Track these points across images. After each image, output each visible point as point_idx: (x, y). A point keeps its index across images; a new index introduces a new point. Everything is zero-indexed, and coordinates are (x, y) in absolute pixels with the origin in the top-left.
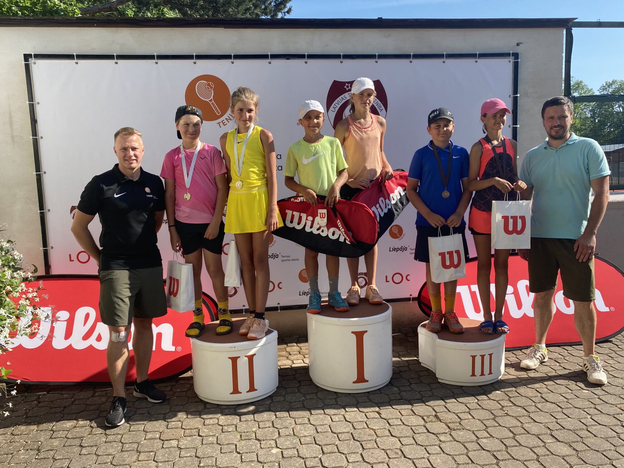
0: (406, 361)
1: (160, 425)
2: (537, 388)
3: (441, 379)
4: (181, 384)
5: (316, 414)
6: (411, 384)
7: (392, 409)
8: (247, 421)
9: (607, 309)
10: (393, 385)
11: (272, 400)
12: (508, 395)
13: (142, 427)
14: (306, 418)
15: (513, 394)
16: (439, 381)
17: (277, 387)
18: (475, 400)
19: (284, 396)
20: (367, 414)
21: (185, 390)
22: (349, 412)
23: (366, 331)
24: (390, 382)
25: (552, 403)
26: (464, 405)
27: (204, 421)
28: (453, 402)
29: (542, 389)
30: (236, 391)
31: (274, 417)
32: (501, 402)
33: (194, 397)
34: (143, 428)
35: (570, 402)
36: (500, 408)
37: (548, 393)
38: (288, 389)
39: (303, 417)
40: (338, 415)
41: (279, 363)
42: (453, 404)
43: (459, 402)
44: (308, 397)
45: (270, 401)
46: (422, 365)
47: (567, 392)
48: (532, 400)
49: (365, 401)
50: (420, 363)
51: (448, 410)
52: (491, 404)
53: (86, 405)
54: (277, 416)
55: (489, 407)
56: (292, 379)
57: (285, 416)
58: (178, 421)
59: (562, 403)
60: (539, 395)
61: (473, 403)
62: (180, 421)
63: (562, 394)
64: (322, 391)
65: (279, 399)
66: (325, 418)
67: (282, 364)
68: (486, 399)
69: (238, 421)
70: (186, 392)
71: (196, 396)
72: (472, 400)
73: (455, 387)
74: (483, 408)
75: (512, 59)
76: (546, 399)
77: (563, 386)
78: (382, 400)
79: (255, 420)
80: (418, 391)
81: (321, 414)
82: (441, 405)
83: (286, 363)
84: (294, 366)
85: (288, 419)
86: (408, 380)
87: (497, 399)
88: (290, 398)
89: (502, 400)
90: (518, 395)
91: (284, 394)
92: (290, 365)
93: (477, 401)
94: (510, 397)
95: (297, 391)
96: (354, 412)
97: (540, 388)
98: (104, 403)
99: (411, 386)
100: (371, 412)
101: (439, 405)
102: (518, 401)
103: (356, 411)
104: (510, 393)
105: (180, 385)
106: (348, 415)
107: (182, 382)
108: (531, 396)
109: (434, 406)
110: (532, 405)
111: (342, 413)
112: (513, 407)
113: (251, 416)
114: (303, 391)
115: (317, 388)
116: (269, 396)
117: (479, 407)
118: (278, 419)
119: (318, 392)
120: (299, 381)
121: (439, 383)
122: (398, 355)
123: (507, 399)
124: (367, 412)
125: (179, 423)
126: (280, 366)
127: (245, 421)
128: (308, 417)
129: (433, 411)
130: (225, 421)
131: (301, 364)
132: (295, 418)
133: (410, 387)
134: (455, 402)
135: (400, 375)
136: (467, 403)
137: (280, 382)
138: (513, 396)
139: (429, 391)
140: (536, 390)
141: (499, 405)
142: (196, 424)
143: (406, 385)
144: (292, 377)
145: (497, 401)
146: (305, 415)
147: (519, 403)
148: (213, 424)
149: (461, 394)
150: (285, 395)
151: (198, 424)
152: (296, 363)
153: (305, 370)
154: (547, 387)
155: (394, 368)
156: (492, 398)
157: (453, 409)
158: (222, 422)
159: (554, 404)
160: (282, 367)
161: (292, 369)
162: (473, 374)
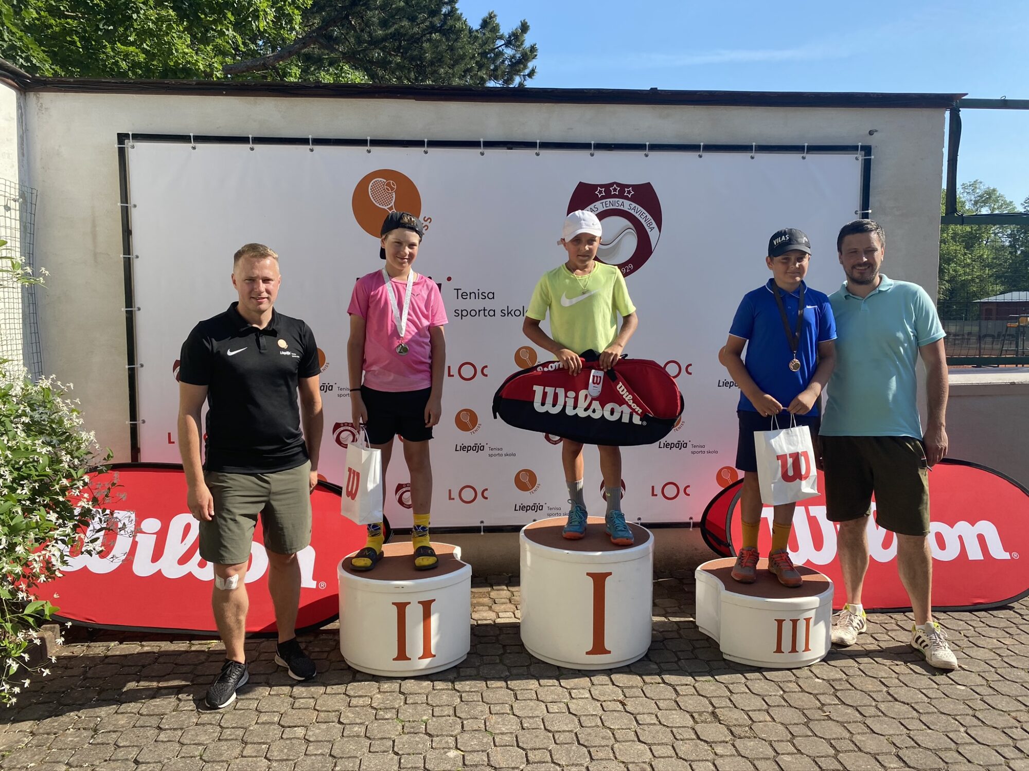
0: (676, 622)
1: (283, 702)
2: (882, 678)
3: (727, 654)
4: (323, 640)
5: (524, 700)
6: (679, 659)
7: (645, 698)
8: (415, 703)
9: (1006, 556)
10: (650, 660)
11: (458, 673)
12: (833, 687)
13: (254, 704)
14: (507, 705)
15: (841, 684)
16: (725, 657)
17: (468, 653)
18: (778, 691)
19: (478, 668)
20: (604, 704)
21: (327, 649)
22: (576, 699)
23: (610, 574)
24: (646, 655)
25: (904, 703)
26: (760, 699)
27: (350, 700)
28: (743, 693)
29: (890, 679)
30: (402, 655)
31: (459, 700)
32: (821, 698)
33: (339, 661)
34: (256, 705)
35: (933, 704)
36: (818, 706)
37: (900, 687)
38: (484, 658)
39: (503, 703)
40: (558, 704)
41: (475, 616)
42: (742, 695)
43: (753, 693)
44: (515, 671)
45: (455, 675)
46: (700, 629)
47: (931, 687)
48: (872, 697)
49: (604, 683)
50: (697, 627)
51: (734, 705)
52: (804, 699)
53: (176, 664)
54: (463, 700)
55: (800, 703)
56: (494, 641)
57: (475, 699)
58: (310, 698)
59: (921, 704)
60: (885, 689)
61: (775, 695)
62: (313, 698)
63: (922, 690)
64: (538, 663)
65: (469, 671)
66: (538, 706)
67: (481, 617)
68: (797, 690)
69: (402, 704)
70: (329, 652)
71: (342, 660)
72: (774, 692)
73: (748, 668)
74: (790, 706)
75: (860, 156)
76: (896, 696)
77: (926, 677)
78: (631, 683)
79: (427, 704)
80: (689, 671)
81: (531, 700)
82: (723, 697)
83: (486, 616)
84: (498, 621)
85: (479, 705)
86: (675, 653)
87: (815, 692)
88: (485, 672)
89: (823, 694)
90: (849, 687)
91: (477, 664)
92: (493, 619)
93: (782, 692)
94: (836, 690)
95: (498, 661)
96: (583, 700)
97: (887, 678)
98: (203, 663)
99: (679, 663)
100: (610, 701)
101: (720, 697)
102: (848, 698)
103: (587, 698)
104: (838, 683)
105: (321, 642)
106: (573, 703)
107: (324, 636)
108: (870, 689)
109: (713, 697)
110: (870, 706)
111: (565, 701)
112: (840, 706)
113: (423, 697)
114: (508, 661)
115: (530, 659)
116: (455, 667)
117: (784, 703)
118: (463, 703)
119: (530, 665)
120: (504, 646)
121: (725, 660)
122: (664, 612)
123: (831, 693)
124: (604, 701)
125: (312, 700)
126: (477, 620)
127: (412, 704)
128: (510, 703)
129: (710, 705)
130: (381, 701)
131: (510, 619)
132: (491, 704)
133: (678, 664)
134: (746, 693)
135: (664, 644)
136: (766, 696)
137: (473, 646)
138: (841, 688)
139: (706, 672)
140: (880, 681)
141: (817, 702)
142: (337, 704)
143: (672, 660)
144: (494, 638)
145: (815, 695)
146: (506, 700)
147: (850, 701)
148: (362, 705)
149: (758, 679)
150: (479, 666)
151: (339, 704)
152: (503, 616)
153: (515, 628)
154: (898, 676)
155: (655, 632)
156: (807, 690)
157: (742, 703)
158: (376, 704)
159: (906, 705)
160: (479, 622)
161: (495, 626)
162: (779, 650)
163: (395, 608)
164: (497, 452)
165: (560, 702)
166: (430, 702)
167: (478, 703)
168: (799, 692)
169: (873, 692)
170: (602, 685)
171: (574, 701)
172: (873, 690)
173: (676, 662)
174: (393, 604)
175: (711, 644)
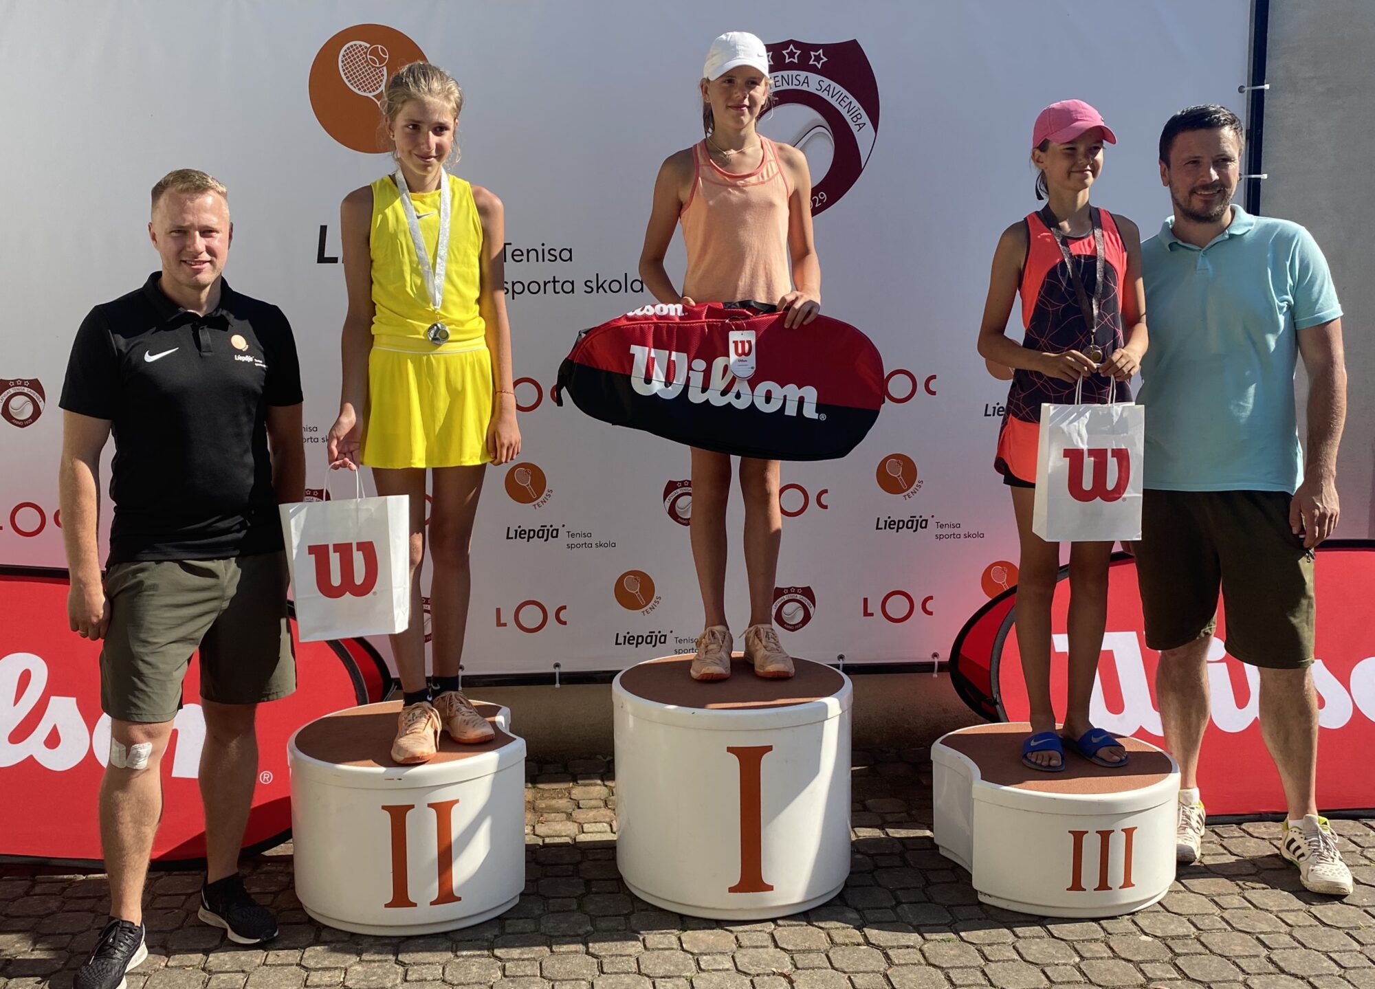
0: (900, 840)
1: (189, 979)
2: (1261, 933)
3: (985, 894)
4: (266, 873)
5: (616, 973)
6: (899, 903)
7: (830, 970)
8: (422, 980)
10: (847, 905)
11: (503, 928)
12: (1171, 949)
13: (138, 982)
14: (584, 982)
15: (1185, 945)
16: (981, 898)
17: (522, 894)
18: (1071, 957)
19: (537, 919)
20: (756, 980)
21: (273, 889)
22: (708, 971)
23: (769, 748)
24: (840, 896)
25: (1295, 976)
26: (1037, 970)
27: (308, 976)
28: (1008, 961)
29: (1277, 935)
30: (400, 898)
31: (499, 974)
32: (1147, 968)
33: (293, 909)
34: (142, 984)
35: (1348, 978)
36: (1139, 982)
37: (1292, 948)
38: (551, 901)
39: (577, 979)
40: (675, 979)
41: (541, 830)
42: (1006, 964)
43: (1025, 961)
44: (603, 924)
45: (496, 931)
46: (942, 852)
47: (1348, 948)
48: (1238, 966)
49: (759, 944)
50: (936, 847)
51: (989, 981)
52: (1116, 970)
53: (6, 916)
54: (507, 973)
55: (1109, 977)
56: (570, 873)
57: (529, 973)
58: (237, 972)
59: (1326, 979)
60: (1264, 952)
61: (1065, 964)
62: (243, 971)
63: (1331, 955)
64: (646, 910)
65: (521, 925)
66: (638, 983)
67: (551, 832)
68: (1105, 955)
69: (399, 981)
70: (276, 894)
71: (299, 907)
72: (1064, 958)
73: (1022, 918)
74: (1091, 982)
76: (1282, 964)
77: (1341, 931)
78: (807, 945)
79: (443, 981)
80: (915, 923)
81: (628, 973)
82: (971, 967)
83: (560, 830)
84: (582, 838)
85: (534, 982)
86: (892, 892)
87: (1139, 958)
88: (551, 925)
89: (1151, 961)
90: (1200, 948)
91: (537, 912)
92: (573, 836)
93: (1077, 959)
94: (1177, 955)
95: (575, 907)
96: (719, 973)
97: (1270, 933)
98: (53, 913)
99: (898, 910)
100: (768, 975)
101: (966, 967)
102: (1196, 967)
103: (728, 970)
104: (1180, 942)
105: (263, 877)
106: (702, 979)
107: (268, 867)
108: (1237, 953)
109: (952, 968)
110: (1235, 981)
111: (688, 974)
112: (1179, 983)
113: (436, 969)
114: (592, 907)
115: (632, 903)
116: (498, 918)
117: (1078, 977)
118: (506, 979)
119: (632, 913)
120: (588, 883)
121: (981, 904)
122: (880, 822)
123: (1167, 959)
124: (758, 975)
125: (241, 976)
126: (543, 838)
127: (416, 981)
128: (590, 978)
129: (946, 982)
130: (362, 977)
131: (603, 835)
132: (556, 980)
133: (896, 913)
134: (1014, 960)
135: (873, 876)
136: (1048, 965)
137: (531, 879)
138: (1186, 951)
139: (945, 924)
140: (1258, 939)
141: (1139, 975)
142: (285, 982)
143: (885, 904)
144: (571, 867)
145: (1137, 964)
146: (583, 974)
147: (1199, 973)
148: (329, 983)
149: (1038, 937)
150: (540, 916)
151: (288, 983)
152: (591, 830)
153: (608, 851)
154: (1291, 931)
155: (859, 856)
156: (1123, 956)
157: (1004, 978)
158: (353, 981)
159: (1300, 981)
160: (548, 840)
161: (576, 847)
162: (1076, 885)
163: (387, 816)
164: (581, 540)
165: (679, 977)
166: (448, 978)
167: (532, 979)
168: (1109, 958)
169: (1242, 957)
170: (757, 947)
171: (703, 975)
172: (1242, 954)
173: (893, 908)
174: (384, 808)
175: (960, 875)
